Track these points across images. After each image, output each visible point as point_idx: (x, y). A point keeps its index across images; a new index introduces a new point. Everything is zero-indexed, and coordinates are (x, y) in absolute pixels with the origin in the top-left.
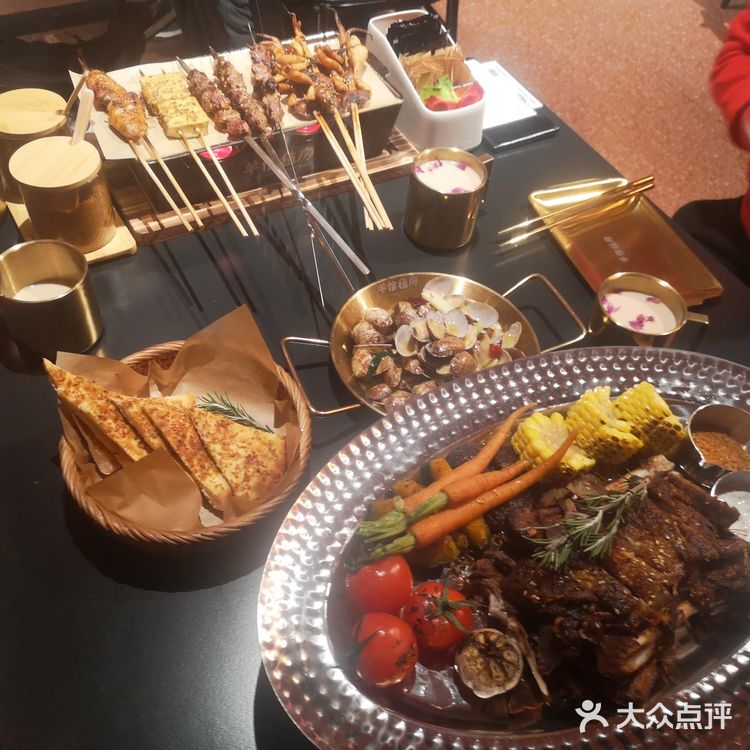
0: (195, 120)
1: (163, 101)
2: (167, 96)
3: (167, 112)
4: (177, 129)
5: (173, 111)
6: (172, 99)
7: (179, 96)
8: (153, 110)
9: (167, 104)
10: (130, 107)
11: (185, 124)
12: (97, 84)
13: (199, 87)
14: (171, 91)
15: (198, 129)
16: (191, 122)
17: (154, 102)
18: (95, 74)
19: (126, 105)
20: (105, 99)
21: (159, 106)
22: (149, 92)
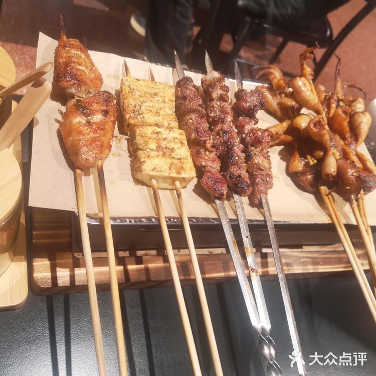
0: (179, 173)
1: (145, 124)
2: (151, 118)
3: (146, 143)
4: (151, 177)
5: (153, 145)
6: (157, 125)
7: (166, 124)
8: (126, 128)
9: (149, 131)
10: (98, 118)
11: (166, 174)
12: (67, 64)
13: (187, 102)
14: (158, 114)
15: (178, 183)
16: (174, 175)
17: (132, 122)
18: (72, 46)
19: (93, 113)
20: (69, 91)
21: (138, 131)
22: (130, 102)
